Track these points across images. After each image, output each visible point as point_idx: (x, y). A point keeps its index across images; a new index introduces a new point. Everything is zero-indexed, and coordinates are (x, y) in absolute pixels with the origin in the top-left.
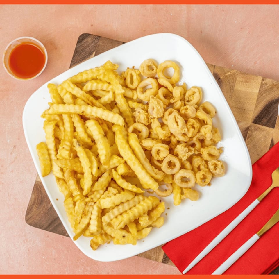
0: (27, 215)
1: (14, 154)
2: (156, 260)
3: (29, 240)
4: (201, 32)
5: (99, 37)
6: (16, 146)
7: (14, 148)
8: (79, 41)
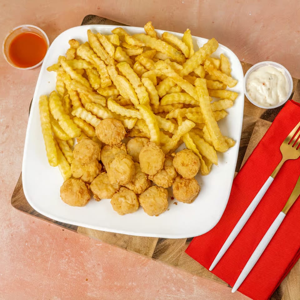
0: (13, 197)
1: (5, 135)
2: (146, 254)
3: (13, 225)
4: (213, 23)
5: (106, 19)
6: (9, 126)
7: (6, 128)
8: (84, 22)
